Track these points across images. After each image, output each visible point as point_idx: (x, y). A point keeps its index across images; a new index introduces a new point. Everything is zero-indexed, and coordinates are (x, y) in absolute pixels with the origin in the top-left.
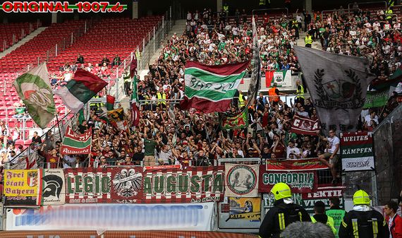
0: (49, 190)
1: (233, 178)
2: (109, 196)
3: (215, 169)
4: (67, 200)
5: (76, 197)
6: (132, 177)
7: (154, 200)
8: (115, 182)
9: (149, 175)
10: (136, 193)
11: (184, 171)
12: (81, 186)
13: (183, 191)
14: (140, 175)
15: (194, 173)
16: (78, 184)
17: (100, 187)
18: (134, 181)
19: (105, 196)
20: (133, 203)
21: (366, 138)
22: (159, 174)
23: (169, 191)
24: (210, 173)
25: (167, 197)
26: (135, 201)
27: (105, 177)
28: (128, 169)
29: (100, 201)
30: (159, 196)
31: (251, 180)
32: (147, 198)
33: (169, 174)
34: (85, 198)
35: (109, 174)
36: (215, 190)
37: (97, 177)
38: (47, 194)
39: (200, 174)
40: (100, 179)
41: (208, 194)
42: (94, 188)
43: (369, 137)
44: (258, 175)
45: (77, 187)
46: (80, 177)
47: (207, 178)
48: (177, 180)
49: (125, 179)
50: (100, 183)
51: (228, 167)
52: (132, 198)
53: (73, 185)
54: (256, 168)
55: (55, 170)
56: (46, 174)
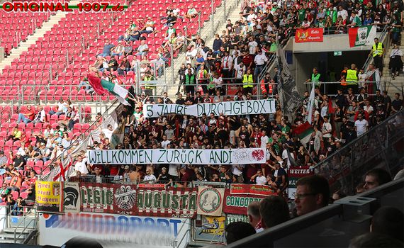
0: (68, 199)
1: (203, 198)
2: (112, 208)
3: (191, 190)
4: (82, 209)
5: (88, 207)
6: (129, 193)
7: (144, 214)
8: (116, 196)
9: (141, 192)
10: (131, 207)
11: (168, 190)
12: (91, 198)
13: (166, 207)
14: (134, 191)
15: (175, 193)
16: (89, 196)
17: (105, 199)
18: (130, 196)
19: (109, 207)
20: (130, 214)
21: (308, 171)
22: (149, 192)
23: (156, 206)
24: (186, 193)
25: (154, 212)
26: (131, 213)
27: (109, 192)
28: (126, 186)
29: (105, 211)
30: (148, 210)
31: (216, 201)
32: (140, 211)
33: (156, 192)
34: (95, 208)
35: (112, 189)
36: (190, 208)
37: (103, 191)
38: (67, 203)
39: (179, 193)
40: (105, 193)
41: (185, 211)
42: (101, 200)
43: (310, 171)
44: (222, 197)
45: (89, 198)
46: (90, 190)
47: (184, 197)
48: (162, 197)
49: (124, 194)
50: (105, 196)
51: (201, 189)
52: (129, 211)
53: (86, 197)
54: (222, 191)
55: (73, 183)
56: (66, 186)
